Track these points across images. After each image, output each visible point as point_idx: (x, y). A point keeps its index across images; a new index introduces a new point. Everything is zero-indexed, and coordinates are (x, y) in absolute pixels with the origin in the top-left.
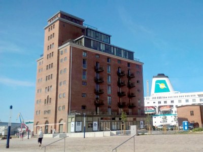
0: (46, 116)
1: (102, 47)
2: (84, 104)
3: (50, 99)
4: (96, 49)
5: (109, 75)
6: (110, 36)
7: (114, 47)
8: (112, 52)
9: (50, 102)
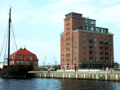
0: (68, 62)
1: (92, 29)
2: (85, 57)
3: (69, 54)
4: (89, 30)
5: (95, 43)
6: (95, 21)
7: (98, 28)
8: (97, 30)
9: (69, 56)
